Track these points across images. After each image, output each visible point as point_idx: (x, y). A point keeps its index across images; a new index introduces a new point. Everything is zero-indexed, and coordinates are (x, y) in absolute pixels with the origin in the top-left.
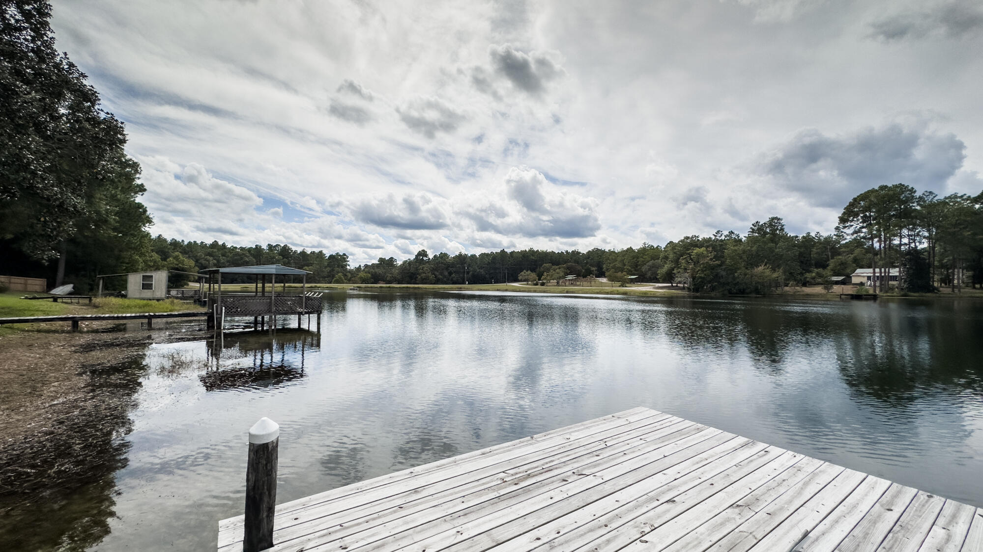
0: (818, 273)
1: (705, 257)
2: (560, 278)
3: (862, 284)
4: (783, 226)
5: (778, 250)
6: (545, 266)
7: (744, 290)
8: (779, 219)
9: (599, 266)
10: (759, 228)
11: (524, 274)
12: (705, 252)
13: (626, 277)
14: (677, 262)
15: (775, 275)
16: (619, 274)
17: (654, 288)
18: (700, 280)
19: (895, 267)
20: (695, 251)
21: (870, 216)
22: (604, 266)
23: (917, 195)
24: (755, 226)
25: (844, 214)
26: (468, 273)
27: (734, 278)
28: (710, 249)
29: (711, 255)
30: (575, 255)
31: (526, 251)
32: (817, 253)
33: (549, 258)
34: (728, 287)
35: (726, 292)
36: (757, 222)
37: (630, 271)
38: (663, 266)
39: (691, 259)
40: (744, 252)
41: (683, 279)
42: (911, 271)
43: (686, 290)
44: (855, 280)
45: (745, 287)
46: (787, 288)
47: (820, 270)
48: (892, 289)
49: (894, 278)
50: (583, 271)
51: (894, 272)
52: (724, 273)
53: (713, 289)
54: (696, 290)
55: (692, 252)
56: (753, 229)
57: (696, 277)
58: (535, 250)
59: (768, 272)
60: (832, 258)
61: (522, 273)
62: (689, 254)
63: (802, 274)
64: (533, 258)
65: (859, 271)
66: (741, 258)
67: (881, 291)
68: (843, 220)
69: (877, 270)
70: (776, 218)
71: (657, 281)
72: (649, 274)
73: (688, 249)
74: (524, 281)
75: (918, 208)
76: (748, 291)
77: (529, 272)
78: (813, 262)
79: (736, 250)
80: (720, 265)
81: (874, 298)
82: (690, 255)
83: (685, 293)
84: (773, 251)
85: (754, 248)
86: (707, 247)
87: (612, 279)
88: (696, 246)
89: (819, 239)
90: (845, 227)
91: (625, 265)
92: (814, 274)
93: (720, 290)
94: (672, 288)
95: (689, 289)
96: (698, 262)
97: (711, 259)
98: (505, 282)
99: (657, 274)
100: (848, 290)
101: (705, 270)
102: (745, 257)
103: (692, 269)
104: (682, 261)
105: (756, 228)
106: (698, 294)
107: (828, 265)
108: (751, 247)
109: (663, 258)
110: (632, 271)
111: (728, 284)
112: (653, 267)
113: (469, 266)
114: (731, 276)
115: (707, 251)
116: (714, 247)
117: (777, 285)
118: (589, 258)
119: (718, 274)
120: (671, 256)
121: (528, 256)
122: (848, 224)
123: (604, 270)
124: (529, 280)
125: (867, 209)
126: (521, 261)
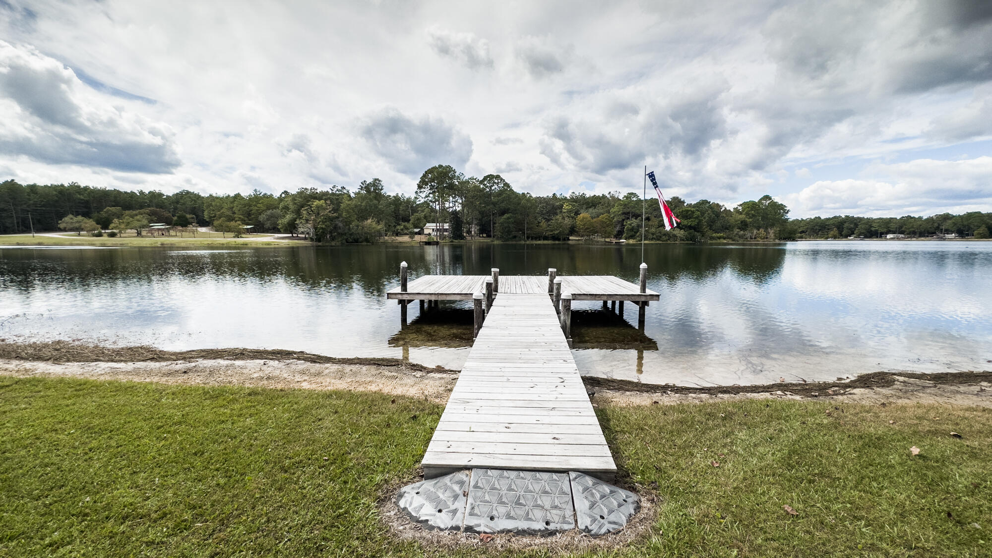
0: (404, 226)
1: (325, 209)
2: (144, 227)
3: (429, 234)
4: (382, 186)
5: (380, 207)
6: (108, 210)
7: (358, 239)
8: (380, 181)
10: (367, 187)
11: (68, 219)
12: (324, 205)
13: (240, 227)
14: (298, 212)
15: (379, 227)
16: (233, 224)
17: (275, 238)
18: (321, 231)
19: (447, 223)
20: (315, 203)
21: (434, 186)
22: (206, 214)
23: (457, 174)
24: (363, 184)
25: (420, 182)
27: (349, 229)
28: (328, 202)
29: (330, 208)
30: (155, 197)
32: (403, 210)
33: (112, 199)
34: (345, 237)
35: (344, 241)
36: (365, 181)
37: (243, 220)
38: (284, 216)
39: (312, 211)
40: (356, 206)
41: (306, 228)
42: (454, 226)
43: (309, 239)
44: (426, 231)
45: (358, 237)
46: (386, 238)
47: (406, 223)
48: (445, 237)
49: (446, 230)
50: (175, 218)
51: (446, 226)
52: (340, 225)
53: (333, 239)
54: (319, 240)
55: (313, 204)
56: (362, 187)
57: (317, 228)
58: (82, 185)
59: (374, 224)
60: (412, 215)
61: (66, 219)
62: (309, 205)
63: (395, 226)
64: (82, 197)
65: (428, 225)
66: (354, 211)
67: (440, 239)
68: (420, 187)
69: (438, 224)
70: (378, 179)
71: (279, 232)
72: (267, 225)
73: (308, 201)
74: (71, 230)
75: (457, 183)
76: (360, 240)
77: (80, 218)
78: (401, 217)
79: (349, 204)
80: (337, 218)
81: (437, 243)
82: (311, 207)
83: (307, 243)
84: (377, 207)
85: (363, 204)
86: (326, 200)
87: (219, 229)
88: (315, 198)
89: (404, 200)
90: (421, 192)
91: (236, 214)
92: (402, 227)
93: (339, 240)
94: (292, 238)
95: (312, 239)
96: (318, 214)
97: (330, 212)
98: (30, 232)
99: (278, 225)
100: (423, 238)
101: (326, 222)
102: (356, 211)
103: (314, 220)
104: (304, 212)
105: (364, 186)
106: (320, 244)
107: (410, 220)
108: (361, 203)
109: (283, 208)
110: (245, 220)
111: (345, 234)
112: (272, 217)
114: (347, 227)
115: (326, 203)
116: (332, 201)
117: (380, 235)
118: (177, 202)
119: (336, 225)
120: (292, 207)
121: (70, 194)
122: (422, 190)
123: (206, 217)
124: (82, 230)
125: (432, 180)
126: (57, 201)
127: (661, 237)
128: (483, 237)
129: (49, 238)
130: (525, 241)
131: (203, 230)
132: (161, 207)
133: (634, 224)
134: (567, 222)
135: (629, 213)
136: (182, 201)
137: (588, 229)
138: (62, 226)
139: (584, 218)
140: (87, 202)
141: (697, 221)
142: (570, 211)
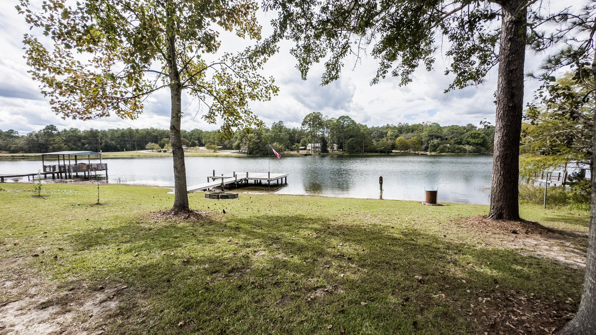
0: (297, 145)
1: (253, 138)
3: (310, 150)
4: (284, 125)
9: (199, 139)
10: (275, 126)
11: (149, 145)
12: (254, 136)
13: (216, 147)
14: (241, 140)
15: (281, 146)
16: (213, 146)
17: (231, 152)
18: (251, 149)
20: (249, 135)
21: (311, 124)
22: (203, 140)
23: (323, 117)
24: (274, 124)
25: (303, 122)
26: (101, 144)
27: (265, 148)
28: (256, 134)
29: (256, 137)
31: (148, 129)
32: (298, 136)
33: (166, 134)
34: (263, 152)
35: (262, 154)
37: (218, 143)
38: (235, 142)
39: (248, 139)
40: (270, 135)
41: (245, 148)
42: (322, 145)
43: (246, 153)
44: (308, 148)
45: (269, 152)
46: (285, 152)
48: (317, 151)
49: (317, 147)
50: (190, 143)
51: (318, 145)
52: (261, 146)
53: (257, 153)
54: (250, 154)
57: (250, 147)
59: (278, 145)
60: (302, 139)
61: (148, 144)
63: (291, 146)
64: (155, 134)
65: (309, 144)
66: (268, 139)
67: (313, 153)
68: (303, 124)
69: (314, 144)
70: (281, 121)
71: (233, 149)
72: (228, 146)
73: (246, 134)
74: (150, 149)
75: (324, 121)
77: (153, 144)
78: (296, 140)
79: (267, 135)
80: (260, 142)
81: (312, 155)
82: (247, 137)
84: (280, 136)
85: (273, 135)
86: (254, 133)
87: (208, 148)
88: (250, 132)
89: (298, 130)
91: (215, 140)
92: (295, 146)
93: (260, 153)
94: (239, 152)
96: (251, 140)
97: (256, 139)
98: (135, 150)
99: (233, 146)
100: (304, 152)
101: (254, 144)
102: (270, 138)
103: (248, 144)
104: (244, 140)
106: (251, 156)
107: (300, 142)
111: (263, 150)
112: (230, 142)
113: (101, 139)
116: (257, 133)
117: (282, 151)
118: (192, 135)
119: (259, 146)
120: (239, 137)
121: (150, 133)
122: (304, 126)
123: (203, 142)
124: (154, 149)
125: (310, 121)
126: (145, 136)
127: (454, 150)
128: (340, 151)
129: (142, 153)
130: (363, 153)
131: (201, 148)
132: (186, 138)
133: (436, 143)
134: (390, 142)
135: (433, 135)
136: (194, 134)
137: (403, 146)
138: (147, 147)
139: (400, 139)
140: (156, 136)
141: (482, 140)
142: (391, 135)
